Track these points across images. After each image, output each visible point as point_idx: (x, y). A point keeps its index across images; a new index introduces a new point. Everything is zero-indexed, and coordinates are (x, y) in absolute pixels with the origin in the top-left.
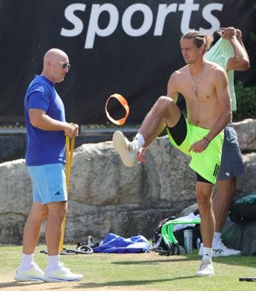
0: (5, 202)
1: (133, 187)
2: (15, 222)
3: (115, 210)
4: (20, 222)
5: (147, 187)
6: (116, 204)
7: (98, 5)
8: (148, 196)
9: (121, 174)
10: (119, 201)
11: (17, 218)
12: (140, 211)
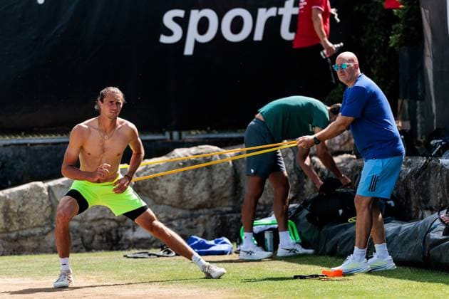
1: (226, 190)
2: (108, 228)
3: (208, 214)
4: (115, 228)
5: (240, 191)
6: (208, 208)
7: (197, 11)
9: (213, 178)
10: (212, 205)
11: (110, 224)
12: (232, 215)
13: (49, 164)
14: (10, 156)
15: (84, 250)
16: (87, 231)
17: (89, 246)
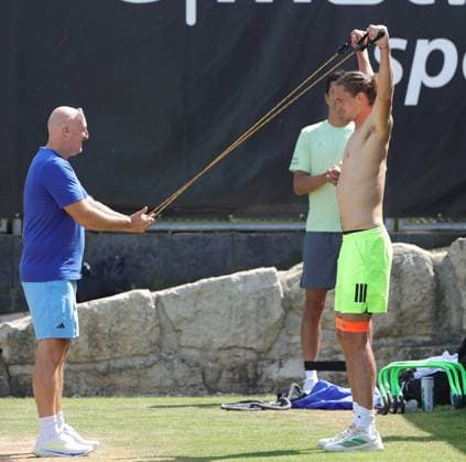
0: (228, 330)
1: (422, 311)
2: (241, 361)
3: (393, 345)
4: (252, 361)
5: (445, 312)
6: (394, 336)
7: (426, 41)
8: (445, 325)
9: (403, 292)
10: (400, 332)
11: (245, 355)
12: (429, 348)
13: (193, 261)
14: (135, 248)
15: (206, 392)
16: (210, 364)
17: (213, 386)
